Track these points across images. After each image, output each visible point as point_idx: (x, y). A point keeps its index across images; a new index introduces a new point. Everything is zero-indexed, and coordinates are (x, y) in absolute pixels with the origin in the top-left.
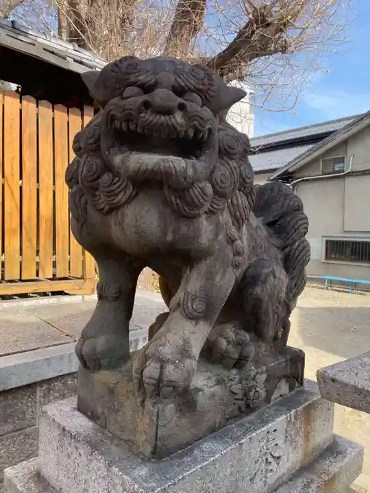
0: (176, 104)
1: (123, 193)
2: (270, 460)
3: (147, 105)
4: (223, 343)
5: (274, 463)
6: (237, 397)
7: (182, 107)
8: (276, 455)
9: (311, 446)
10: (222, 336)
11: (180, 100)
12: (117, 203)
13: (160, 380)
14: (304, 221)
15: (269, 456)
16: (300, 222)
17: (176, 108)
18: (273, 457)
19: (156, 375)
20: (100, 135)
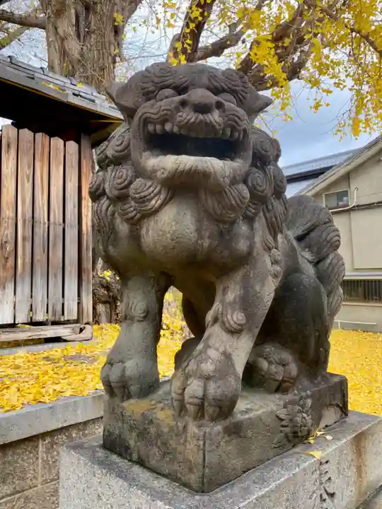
0: (214, 102)
1: (156, 198)
2: (325, 496)
3: (183, 104)
4: (264, 365)
5: (328, 500)
6: (284, 423)
7: (219, 105)
8: (330, 491)
9: (365, 484)
10: (261, 356)
11: (216, 98)
12: (150, 209)
13: (204, 398)
14: (336, 233)
15: (323, 492)
16: (331, 235)
17: (214, 106)
18: (328, 494)
19: (200, 393)
20: (130, 139)
